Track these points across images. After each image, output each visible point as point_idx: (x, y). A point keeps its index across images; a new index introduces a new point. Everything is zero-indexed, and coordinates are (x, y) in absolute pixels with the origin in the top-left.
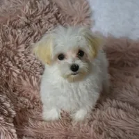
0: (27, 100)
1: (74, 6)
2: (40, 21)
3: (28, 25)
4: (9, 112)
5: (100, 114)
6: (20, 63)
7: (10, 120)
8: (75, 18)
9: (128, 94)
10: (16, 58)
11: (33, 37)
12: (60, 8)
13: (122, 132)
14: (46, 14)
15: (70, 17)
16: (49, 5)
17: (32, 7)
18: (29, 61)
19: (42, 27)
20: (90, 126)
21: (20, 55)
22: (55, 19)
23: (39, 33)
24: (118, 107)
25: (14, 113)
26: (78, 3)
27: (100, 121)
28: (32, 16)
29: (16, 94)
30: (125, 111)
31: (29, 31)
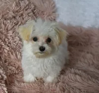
0: (14, 68)
1: (45, 4)
2: (22, 15)
3: (14, 17)
4: (2, 76)
5: (63, 78)
6: (9, 43)
7: (3, 82)
8: (45, 13)
9: (82, 64)
10: (6, 40)
11: (17, 26)
12: (35, 6)
13: (79, 91)
14: (26, 10)
15: (42, 12)
16: (28, 4)
17: (17, 5)
18: (15, 42)
19: (23, 19)
20: (57, 86)
21: (9, 38)
22: (32, 13)
23: (22, 23)
24: (76, 74)
25: (5, 77)
26: (47, 2)
27: (63, 82)
28: (17, 11)
29: (7, 64)
30: (80, 76)
31: (15, 22)
